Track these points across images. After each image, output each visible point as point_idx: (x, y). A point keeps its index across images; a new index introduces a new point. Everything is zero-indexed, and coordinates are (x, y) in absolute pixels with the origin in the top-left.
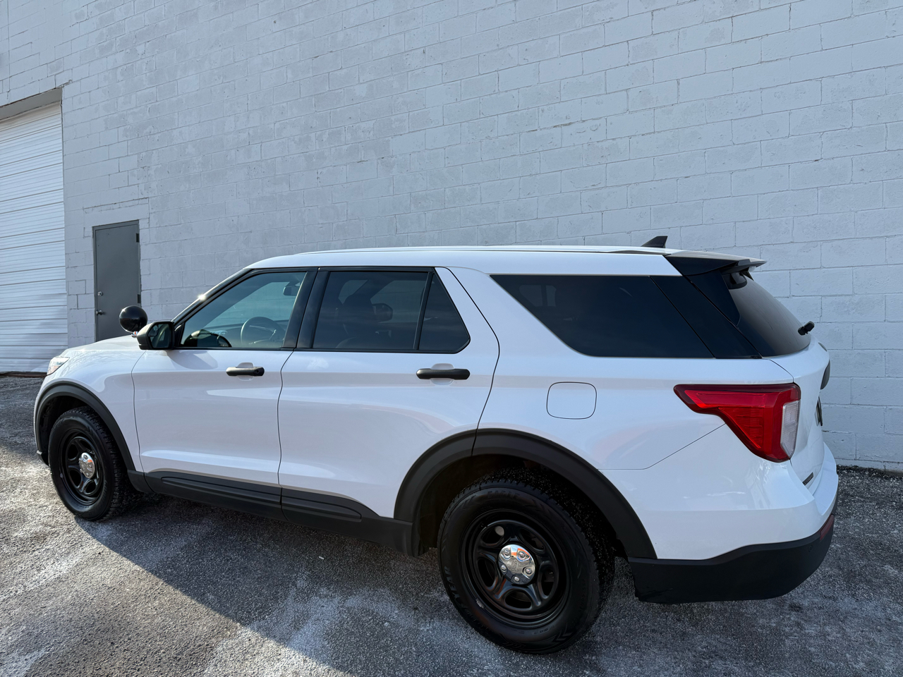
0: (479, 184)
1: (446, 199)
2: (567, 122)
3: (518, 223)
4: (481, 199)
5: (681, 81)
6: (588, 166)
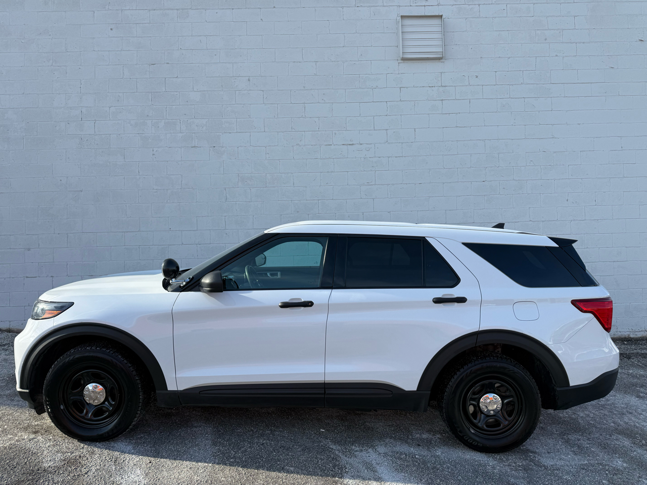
0: (292, 173)
1: (267, 181)
2: (351, 143)
3: (320, 201)
4: (294, 183)
5: (416, 130)
6: (364, 171)
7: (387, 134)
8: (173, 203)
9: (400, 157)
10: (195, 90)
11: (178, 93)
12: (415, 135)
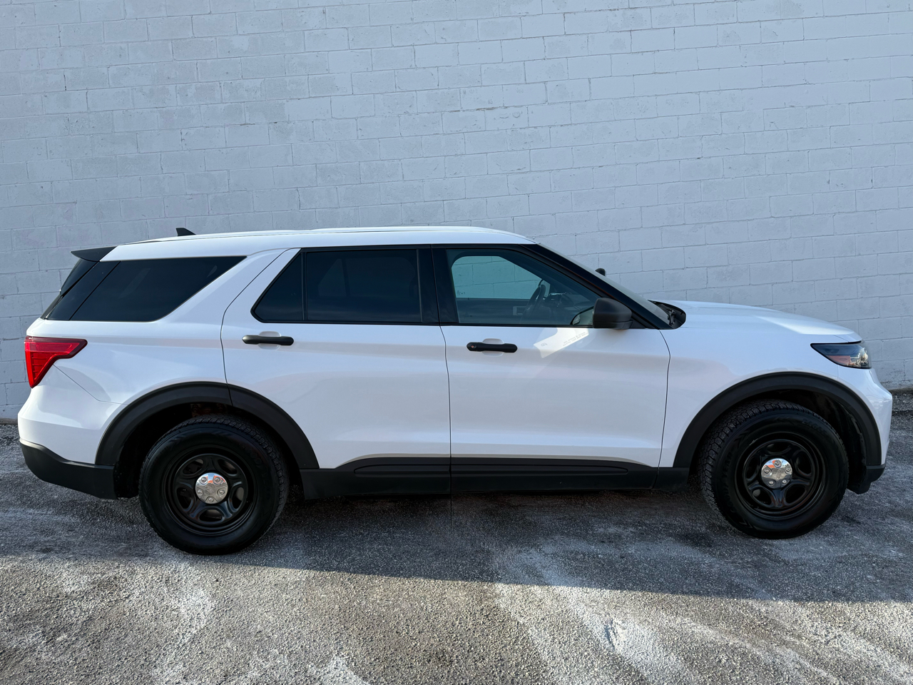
0: (400, 160)
1: (362, 174)
2: (490, 106)
3: (445, 202)
4: (403, 175)
5: (592, 80)
6: (513, 150)
7: (546, 90)
8: (218, 214)
9: (568, 125)
10: (240, 32)
11: (213, 39)
12: (590, 89)
